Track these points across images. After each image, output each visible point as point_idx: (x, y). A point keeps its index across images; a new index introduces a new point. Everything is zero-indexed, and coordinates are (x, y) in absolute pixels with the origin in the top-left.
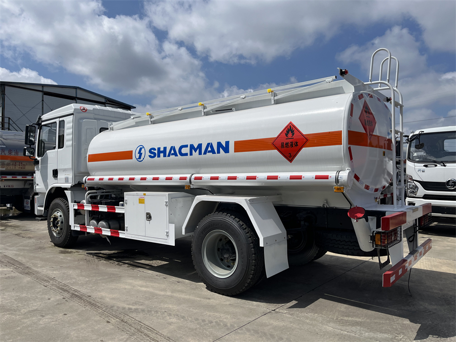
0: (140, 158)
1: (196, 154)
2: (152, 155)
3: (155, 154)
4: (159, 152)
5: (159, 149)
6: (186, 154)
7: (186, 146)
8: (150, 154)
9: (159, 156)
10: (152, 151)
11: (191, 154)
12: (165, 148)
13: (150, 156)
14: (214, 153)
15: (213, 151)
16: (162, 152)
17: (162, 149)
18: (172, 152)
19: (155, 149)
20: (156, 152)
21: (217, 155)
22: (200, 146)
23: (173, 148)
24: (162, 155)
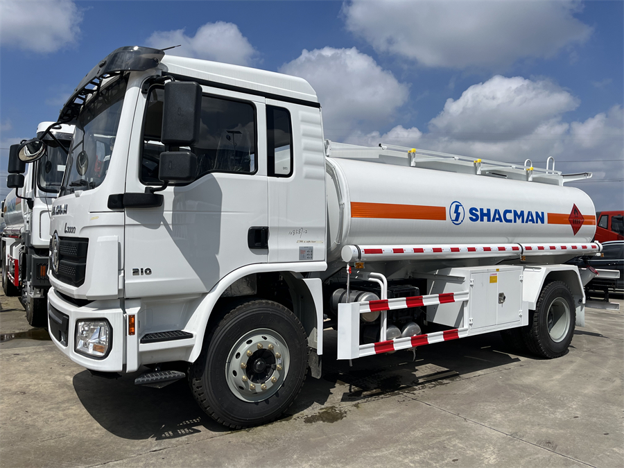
0: (457, 219)
1: (519, 221)
2: (474, 217)
3: (477, 216)
4: (483, 215)
5: (482, 210)
6: (510, 221)
7: (510, 211)
8: (471, 216)
9: (482, 220)
10: (474, 211)
11: (515, 222)
12: (489, 210)
13: (471, 219)
14: (534, 222)
15: (532, 220)
16: (485, 215)
17: (485, 211)
18: (497, 216)
19: (477, 210)
20: (479, 213)
21: (535, 224)
22: (522, 213)
23: (497, 211)
24: (485, 218)
